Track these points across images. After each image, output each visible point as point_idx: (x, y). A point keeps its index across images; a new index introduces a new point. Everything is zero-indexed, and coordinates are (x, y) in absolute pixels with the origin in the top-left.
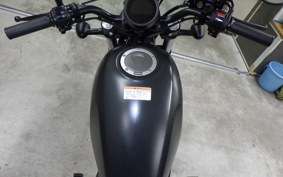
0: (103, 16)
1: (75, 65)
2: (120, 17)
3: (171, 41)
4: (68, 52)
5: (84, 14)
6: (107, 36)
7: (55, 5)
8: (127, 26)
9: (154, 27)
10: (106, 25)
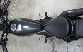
0: (3, 35)
1: (15, 43)
2: (3, 31)
3: (9, 20)
4: (11, 45)
5: (3, 39)
6: (7, 34)
7: (1, 45)
8: (5, 30)
9: (6, 24)
10: (5, 34)
